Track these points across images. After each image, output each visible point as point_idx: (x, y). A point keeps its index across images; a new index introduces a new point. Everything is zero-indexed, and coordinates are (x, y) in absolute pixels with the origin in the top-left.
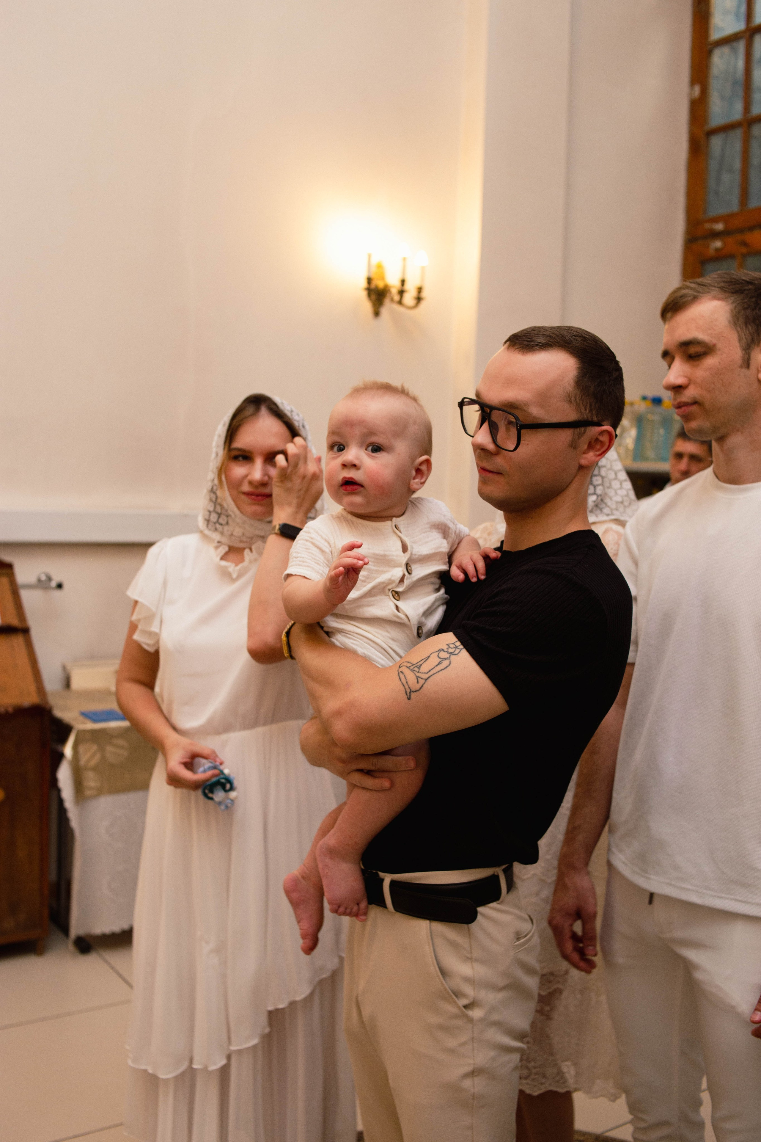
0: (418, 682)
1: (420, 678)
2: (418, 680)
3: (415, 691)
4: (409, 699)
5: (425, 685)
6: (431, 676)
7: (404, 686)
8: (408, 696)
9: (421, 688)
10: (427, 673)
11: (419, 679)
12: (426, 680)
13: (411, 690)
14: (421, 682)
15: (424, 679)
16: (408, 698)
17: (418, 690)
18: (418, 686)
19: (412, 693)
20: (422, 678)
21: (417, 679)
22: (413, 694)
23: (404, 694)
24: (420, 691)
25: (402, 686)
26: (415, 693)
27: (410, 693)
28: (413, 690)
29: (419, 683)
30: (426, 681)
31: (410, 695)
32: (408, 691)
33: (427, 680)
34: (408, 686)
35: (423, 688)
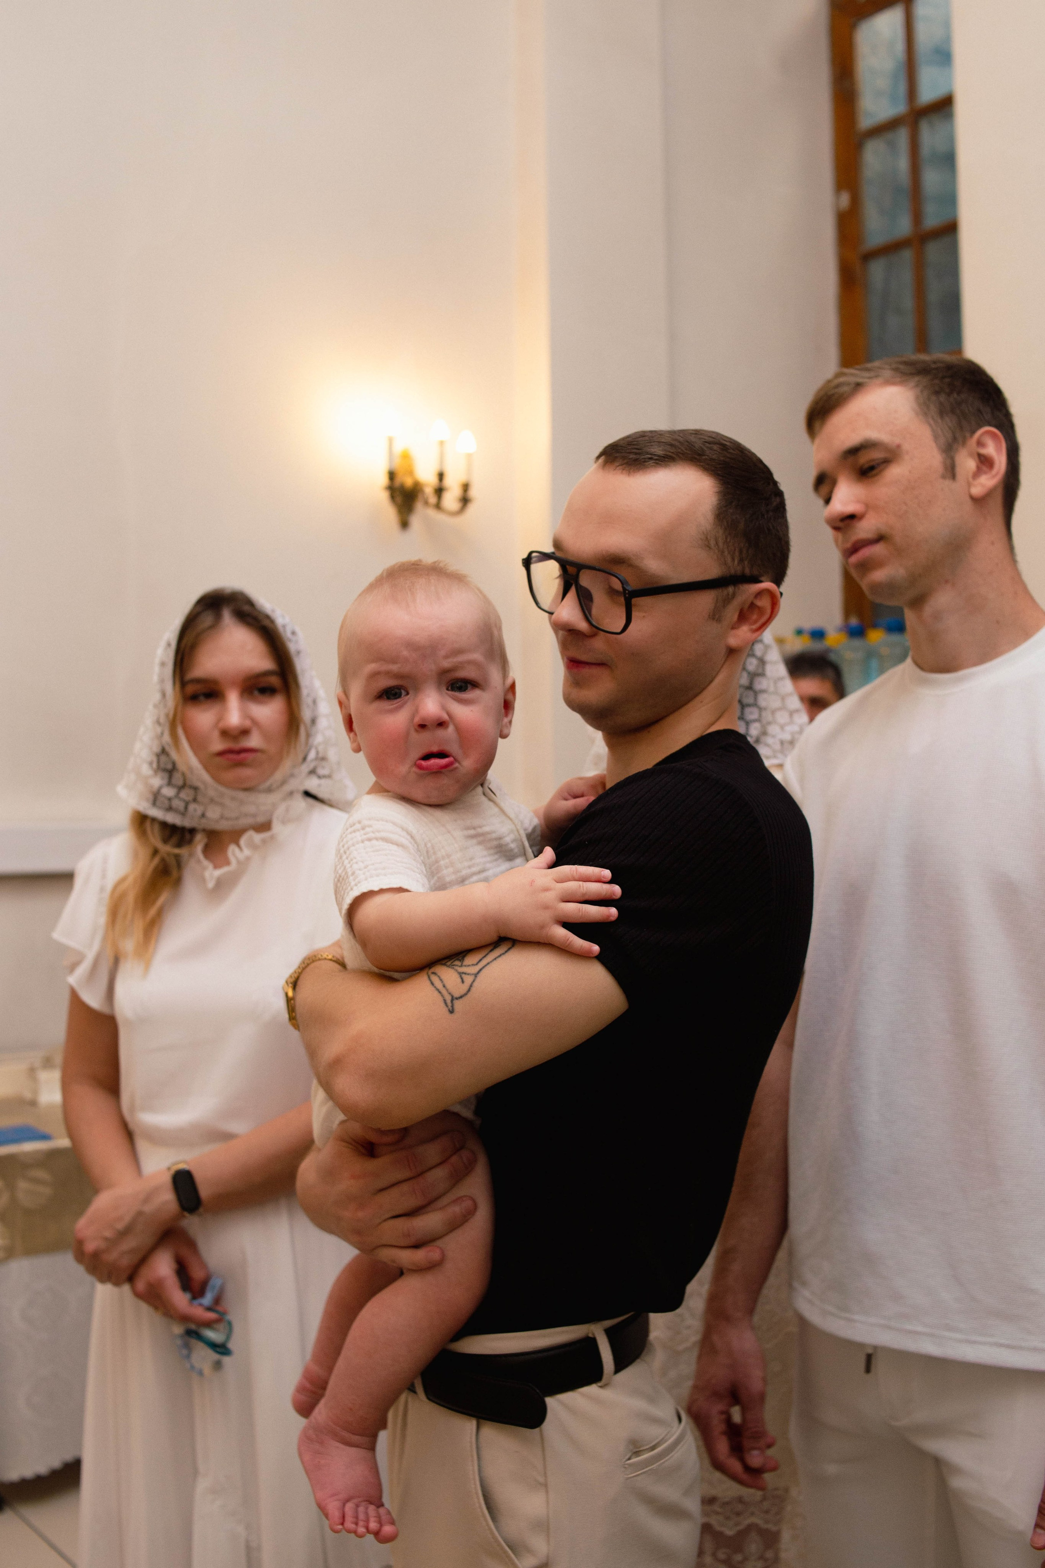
0: (463, 982)
1: (465, 974)
2: (462, 979)
3: (461, 997)
4: (452, 1012)
5: (475, 984)
6: (483, 967)
7: (440, 992)
8: (450, 1007)
9: (469, 990)
10: (477, 964)
11: (463, 976)
12: (476, 975)
13: (452, 996)
14: (468, 980)
15: (473, 974)
16: (449, 1010)
17: (466, 994)
18: (464, 988)
19: (455, 1002)
20: (468, 974)
21: (461, 976)
22: (457, 1003)
23: (443, 1004)
24: (469, 995)
25: (436, 993)
26: (461, 1001)
27: (452, 1001)
28: (456, 995)
29: (465, 984)
30: (476, 977)
31: (452, 1006)
32: (448, 998)
33: (478, 975)
34: (447, 990)
35: (473, 989)
